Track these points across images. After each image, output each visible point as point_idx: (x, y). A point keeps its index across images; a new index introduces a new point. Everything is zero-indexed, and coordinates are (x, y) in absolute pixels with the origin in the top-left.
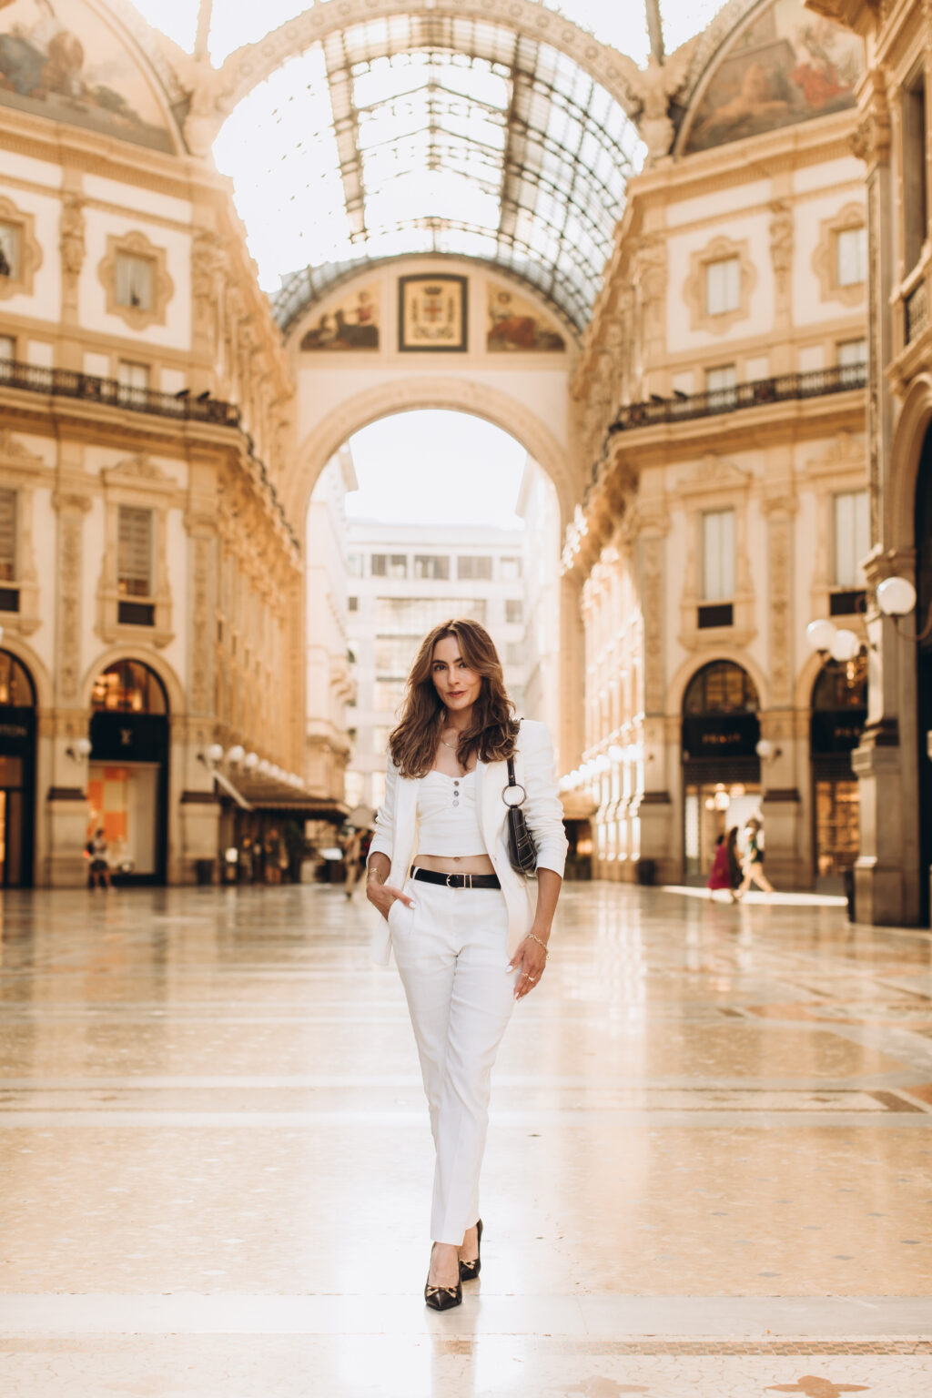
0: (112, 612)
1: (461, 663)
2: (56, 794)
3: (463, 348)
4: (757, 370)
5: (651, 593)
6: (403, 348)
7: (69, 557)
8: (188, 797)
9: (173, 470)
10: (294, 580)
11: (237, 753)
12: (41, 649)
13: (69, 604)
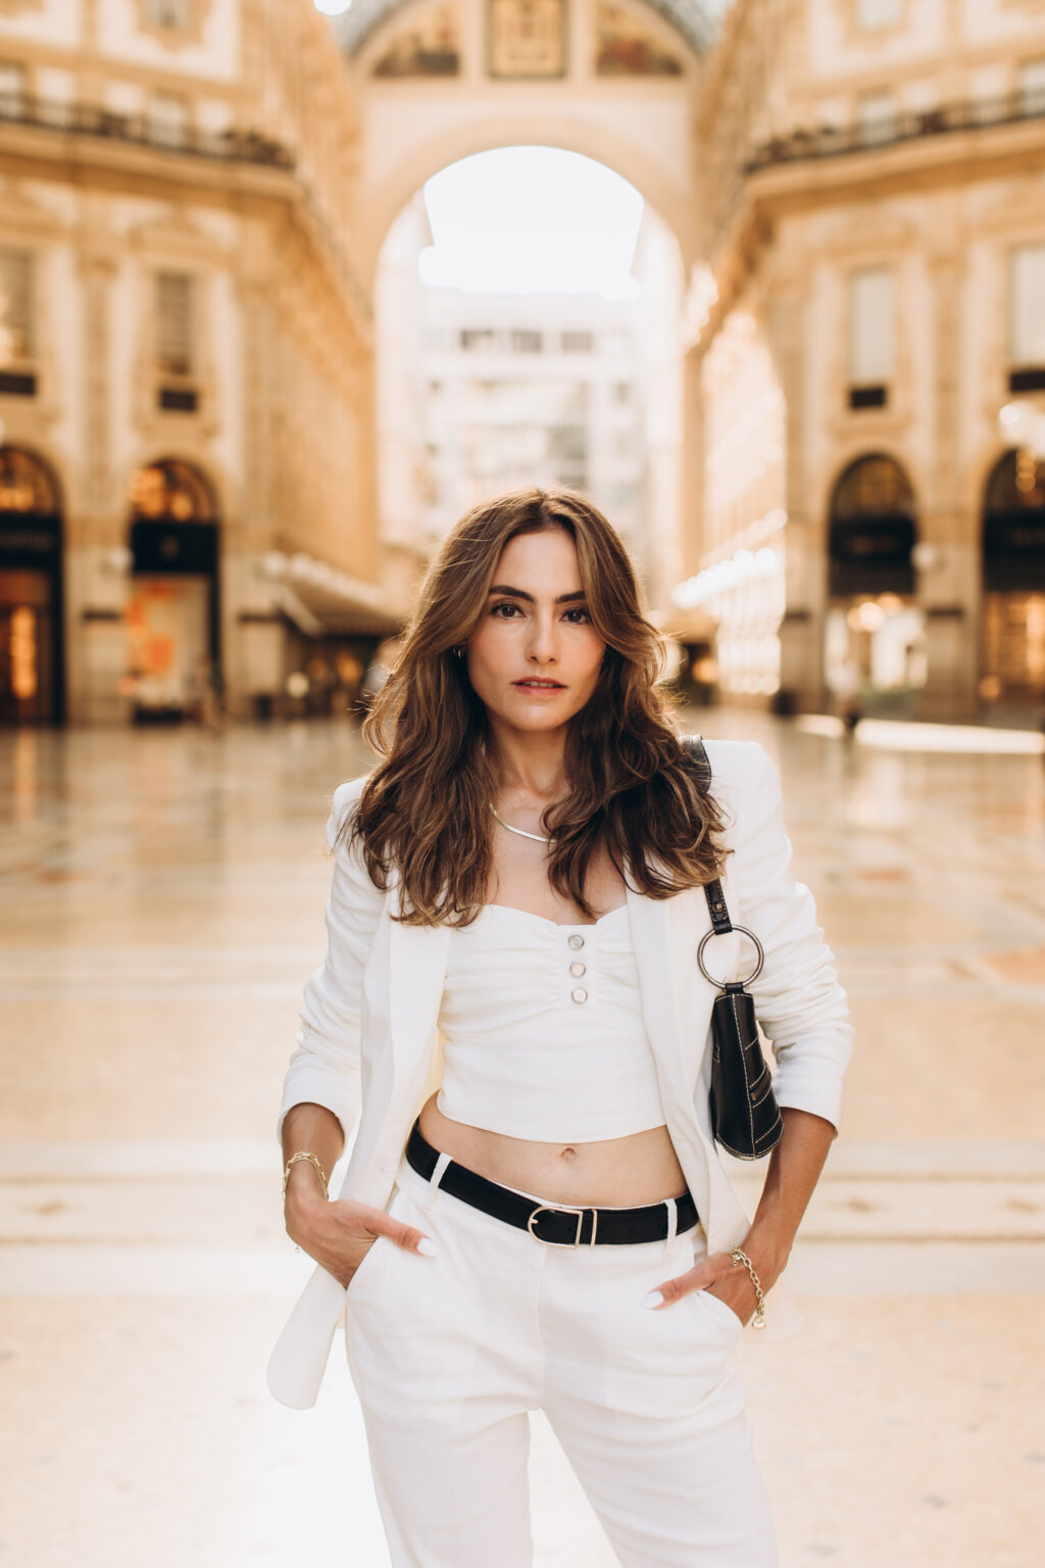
0: (149, 401)
1: (573, 609)
2: (93, 616)
3: (561, 74)
4: (921, 98)
5: (791, 370)
6: (494, 75)
7: (97, 332)
8: (248, 619)
9: (218, 225)
10: (363, 358)
11: (302, 567)
12: (66, 444)
13: (97, 390)
